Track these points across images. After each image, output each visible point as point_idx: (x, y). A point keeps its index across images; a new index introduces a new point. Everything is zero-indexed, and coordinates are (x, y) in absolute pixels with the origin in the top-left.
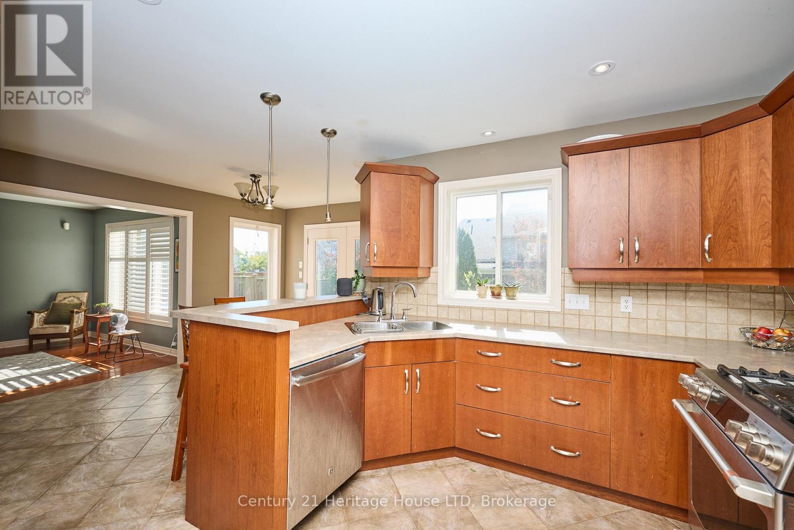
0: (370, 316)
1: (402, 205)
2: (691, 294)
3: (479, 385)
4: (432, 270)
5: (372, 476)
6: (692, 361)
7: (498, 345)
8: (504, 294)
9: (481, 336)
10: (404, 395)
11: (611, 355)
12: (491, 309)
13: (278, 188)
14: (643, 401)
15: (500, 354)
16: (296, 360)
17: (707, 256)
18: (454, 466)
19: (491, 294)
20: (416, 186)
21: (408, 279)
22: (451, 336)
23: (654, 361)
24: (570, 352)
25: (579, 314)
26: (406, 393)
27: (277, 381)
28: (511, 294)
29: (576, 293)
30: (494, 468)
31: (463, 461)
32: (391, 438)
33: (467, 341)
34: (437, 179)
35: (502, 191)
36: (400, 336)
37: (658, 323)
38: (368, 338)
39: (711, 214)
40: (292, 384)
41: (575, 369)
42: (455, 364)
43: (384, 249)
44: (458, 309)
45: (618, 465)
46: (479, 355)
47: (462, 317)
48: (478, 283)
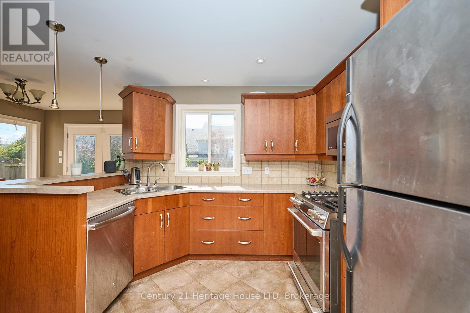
0: (130, 185)
1: (154, 115)
2: (290, 166)
3: (203, 217)
4: (171, 156)
5: (139, 284)
6: (292, 192)
7: (213, 194)
8: (212, 168)
9: (204, 191)
10: (160, 229)
11: (263, 193)
12: (206, 177)
13: (45, 93)
14: (276, 212)
15: (214, 199)
16: (91, 213)
17: (296, 149)
18: (189, 265)
19: (206, 169)
20: (163, 105)
21: (158, 161)
22: (187, 192)
23: (280, 194)
24: (247, 194)
25: (248, 177)
26: (161, 228)
27: (78, 228)
28: (216, 168)
29: (247, 167)
30: (210, 261)
31: (194, 261)
32: (151, 257)
33: (196, 194)
34: (175, 102)
35: (211, 113)
36: (157, 194)
37: (279, 179)
38: (137, 196)
39: (298, 132)
40: (88, 229)
41: (248, 202)
42: (189, 207)
43: (142, 142)
44: (188, 178)
45: (266, 243)
46: (203, 201)
47: (190, 182)
48: (199, 163)
